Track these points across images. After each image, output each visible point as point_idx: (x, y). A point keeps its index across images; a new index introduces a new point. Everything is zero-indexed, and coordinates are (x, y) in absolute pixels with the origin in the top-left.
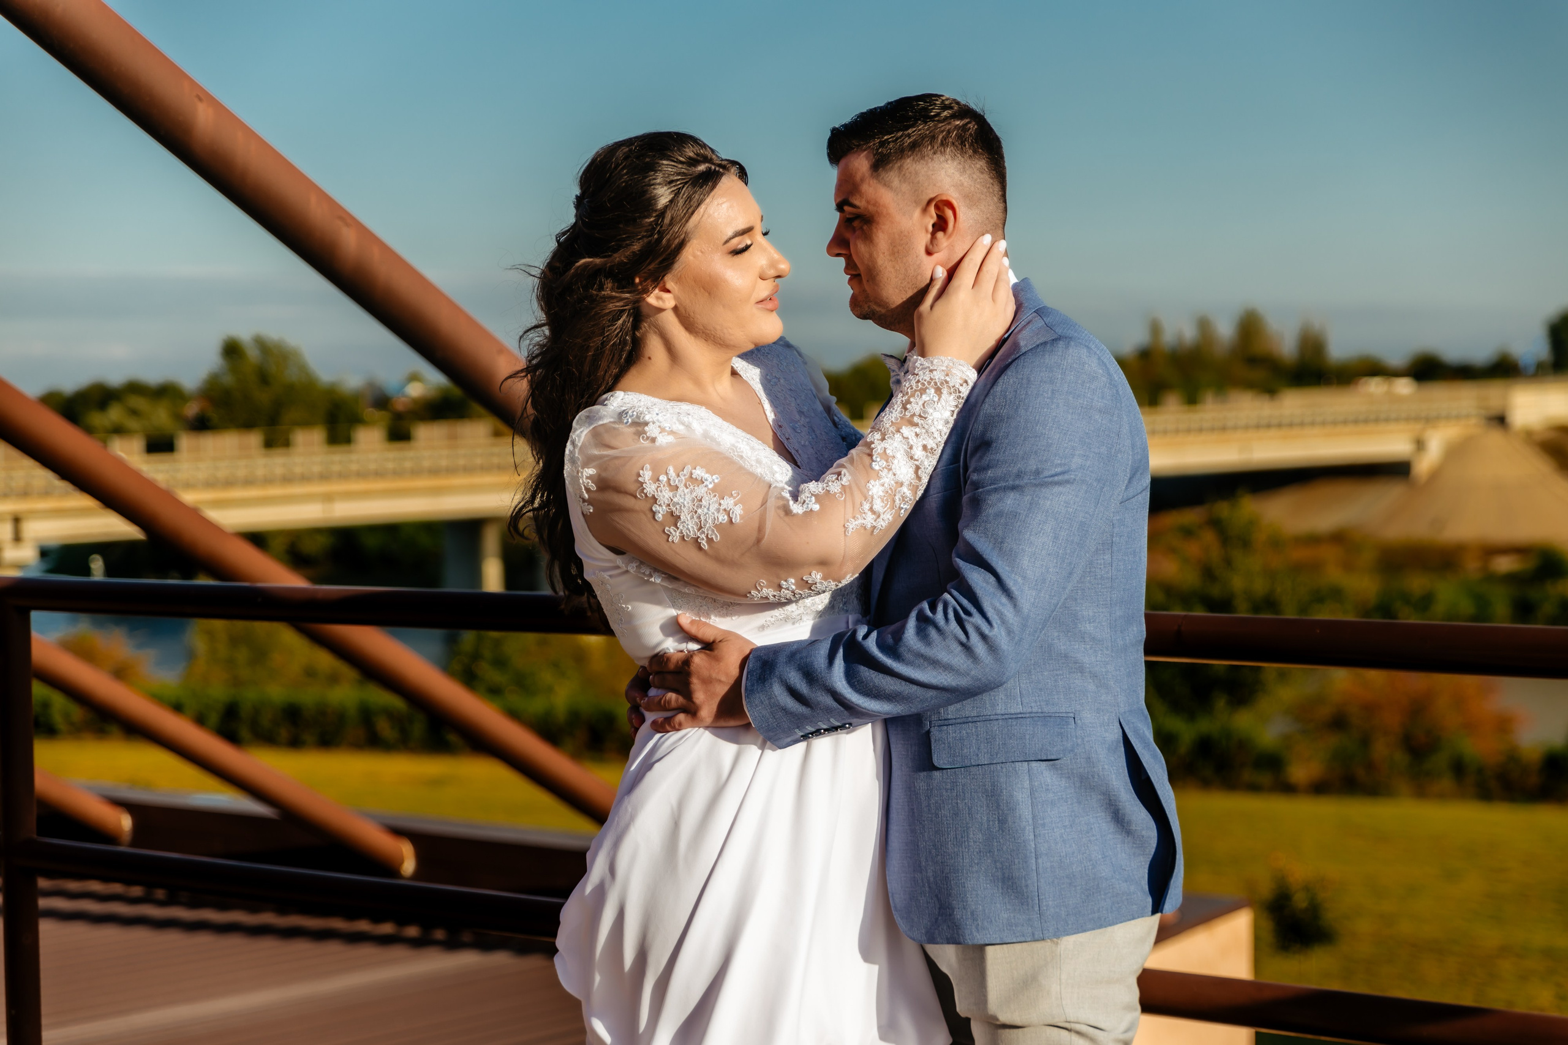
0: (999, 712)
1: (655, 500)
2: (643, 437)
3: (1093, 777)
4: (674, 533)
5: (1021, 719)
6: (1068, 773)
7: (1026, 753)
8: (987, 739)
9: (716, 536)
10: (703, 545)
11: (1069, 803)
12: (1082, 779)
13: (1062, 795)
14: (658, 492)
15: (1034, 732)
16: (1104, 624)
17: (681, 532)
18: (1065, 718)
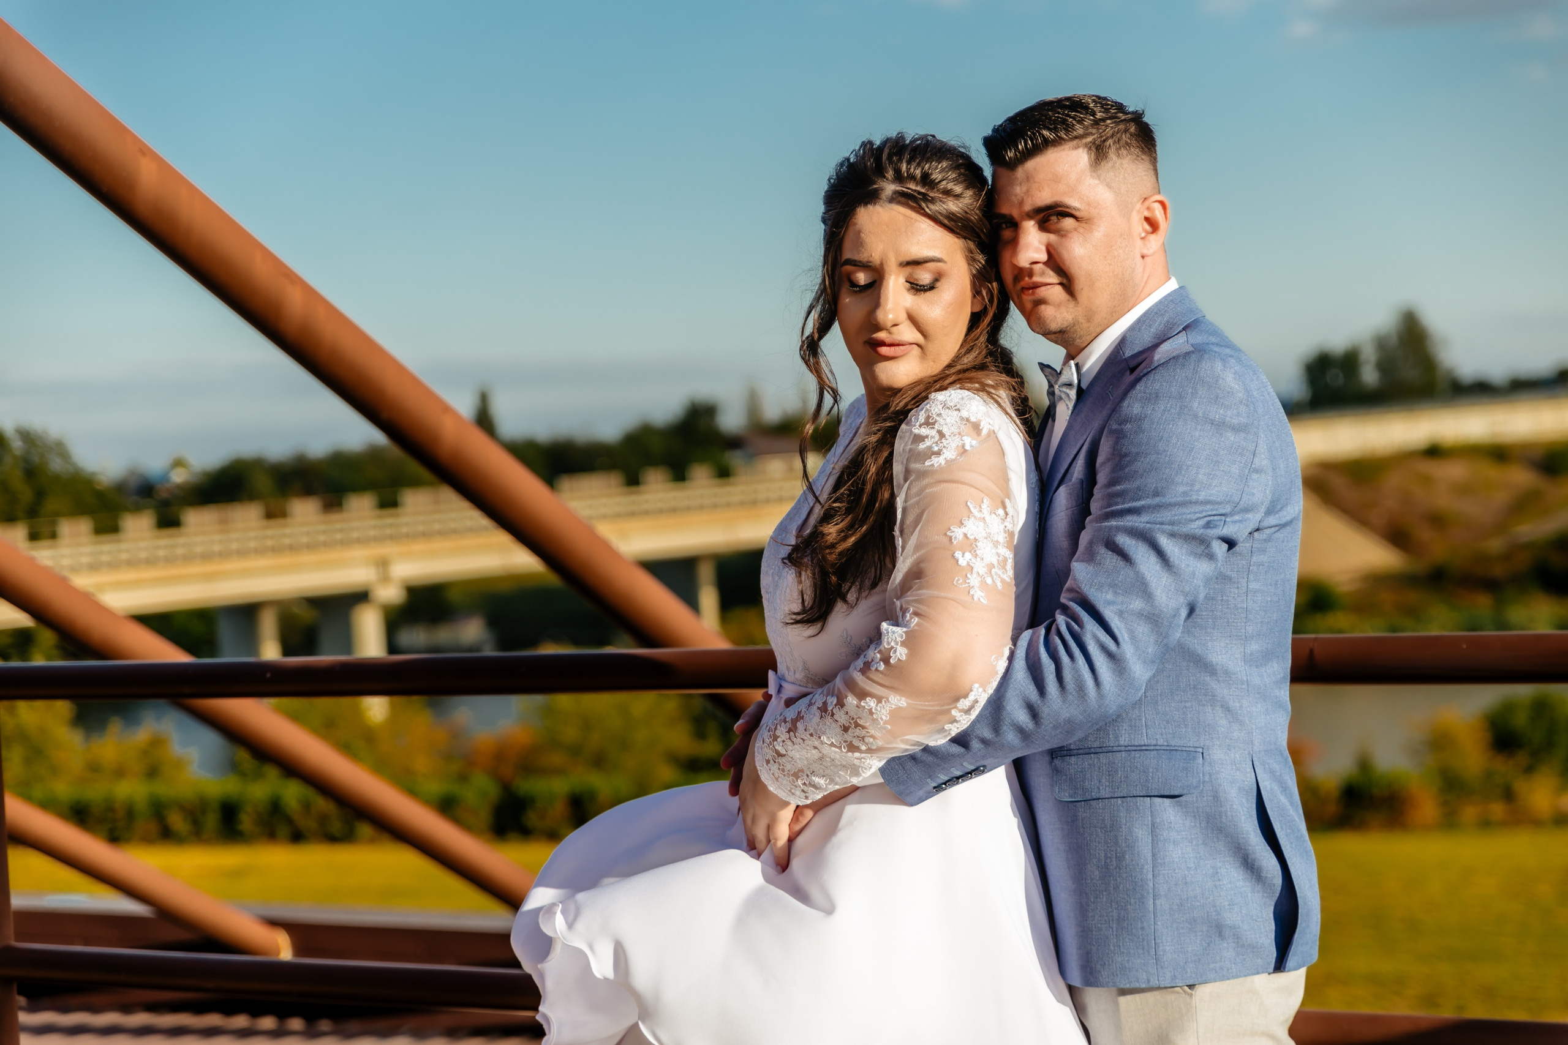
0: (1122, 743)
3: (1221, 816)
5: (1145, 752)
6: (1194, 812)
7: (1148, 788)
8: (1109, 772)
11: (1194, 843)
12: (1208, 818)
13: (1186, 835)
15: (1158, 766)
16: (1237, 656)
18: (1192, 753)
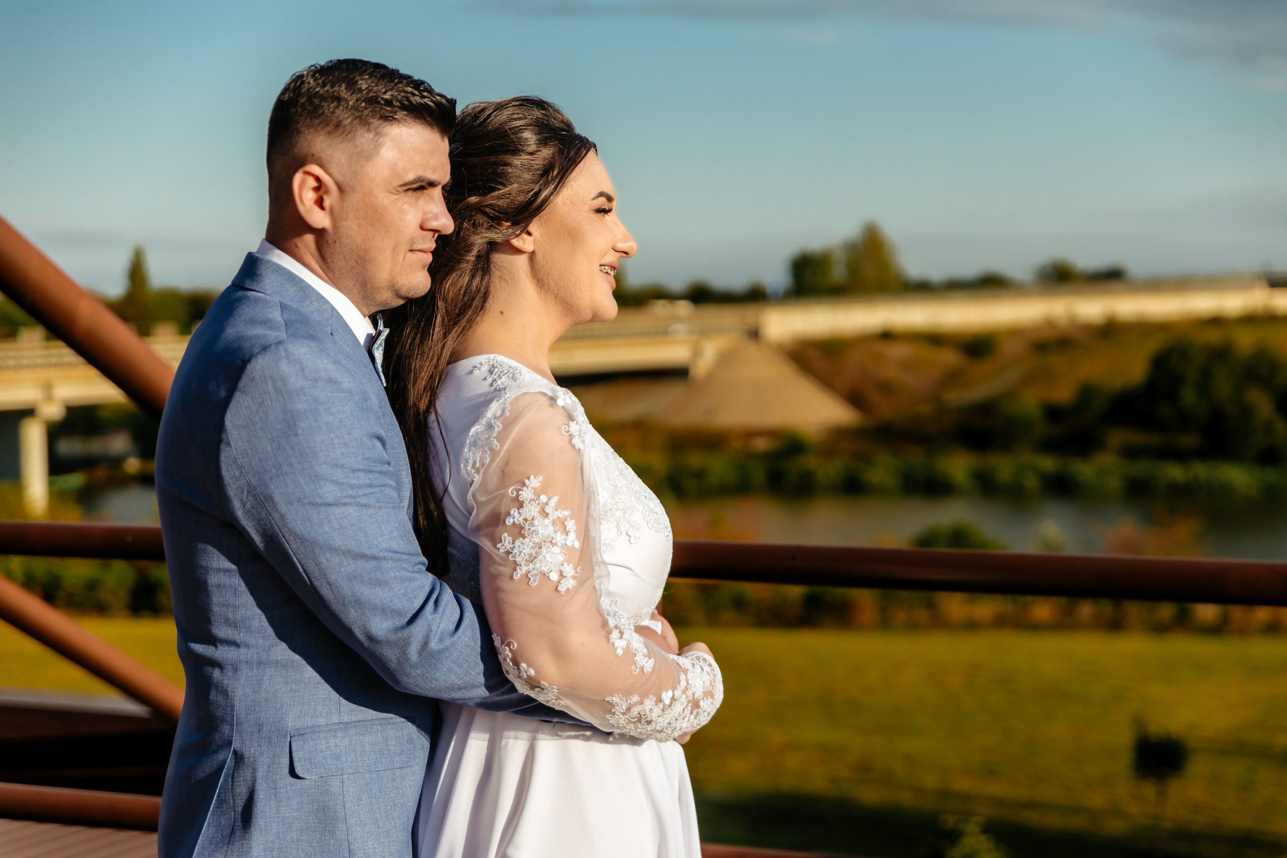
1: (521, 505)
2: (565, 428)
4: (507, 543)
9: (534, 581)
10: (517, 574)
14: (529, 503)
17: (513, 549)
